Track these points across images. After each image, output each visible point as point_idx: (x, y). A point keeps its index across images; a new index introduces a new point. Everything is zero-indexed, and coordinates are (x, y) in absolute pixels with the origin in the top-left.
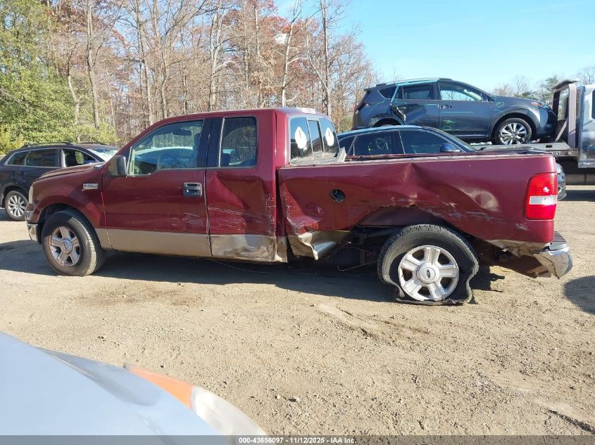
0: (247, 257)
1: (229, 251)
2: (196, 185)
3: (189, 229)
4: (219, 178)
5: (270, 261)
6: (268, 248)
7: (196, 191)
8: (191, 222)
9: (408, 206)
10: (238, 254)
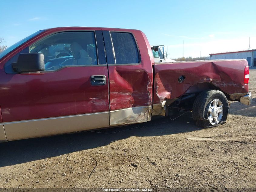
0: (133, 122)
1: (121, 120)
2: (102, 77)
3: (95, 109)
4: (117, 71)
5: (145, 121)
6: (144, 114)
7: (102, 81)
8: (97, 104)
9: (210, 82)
10: (127, 121)
